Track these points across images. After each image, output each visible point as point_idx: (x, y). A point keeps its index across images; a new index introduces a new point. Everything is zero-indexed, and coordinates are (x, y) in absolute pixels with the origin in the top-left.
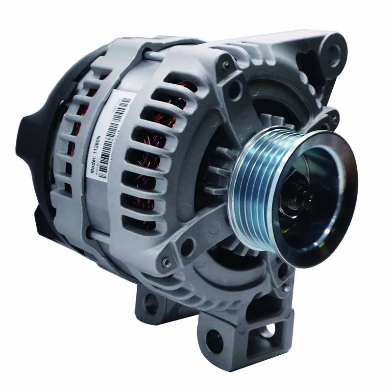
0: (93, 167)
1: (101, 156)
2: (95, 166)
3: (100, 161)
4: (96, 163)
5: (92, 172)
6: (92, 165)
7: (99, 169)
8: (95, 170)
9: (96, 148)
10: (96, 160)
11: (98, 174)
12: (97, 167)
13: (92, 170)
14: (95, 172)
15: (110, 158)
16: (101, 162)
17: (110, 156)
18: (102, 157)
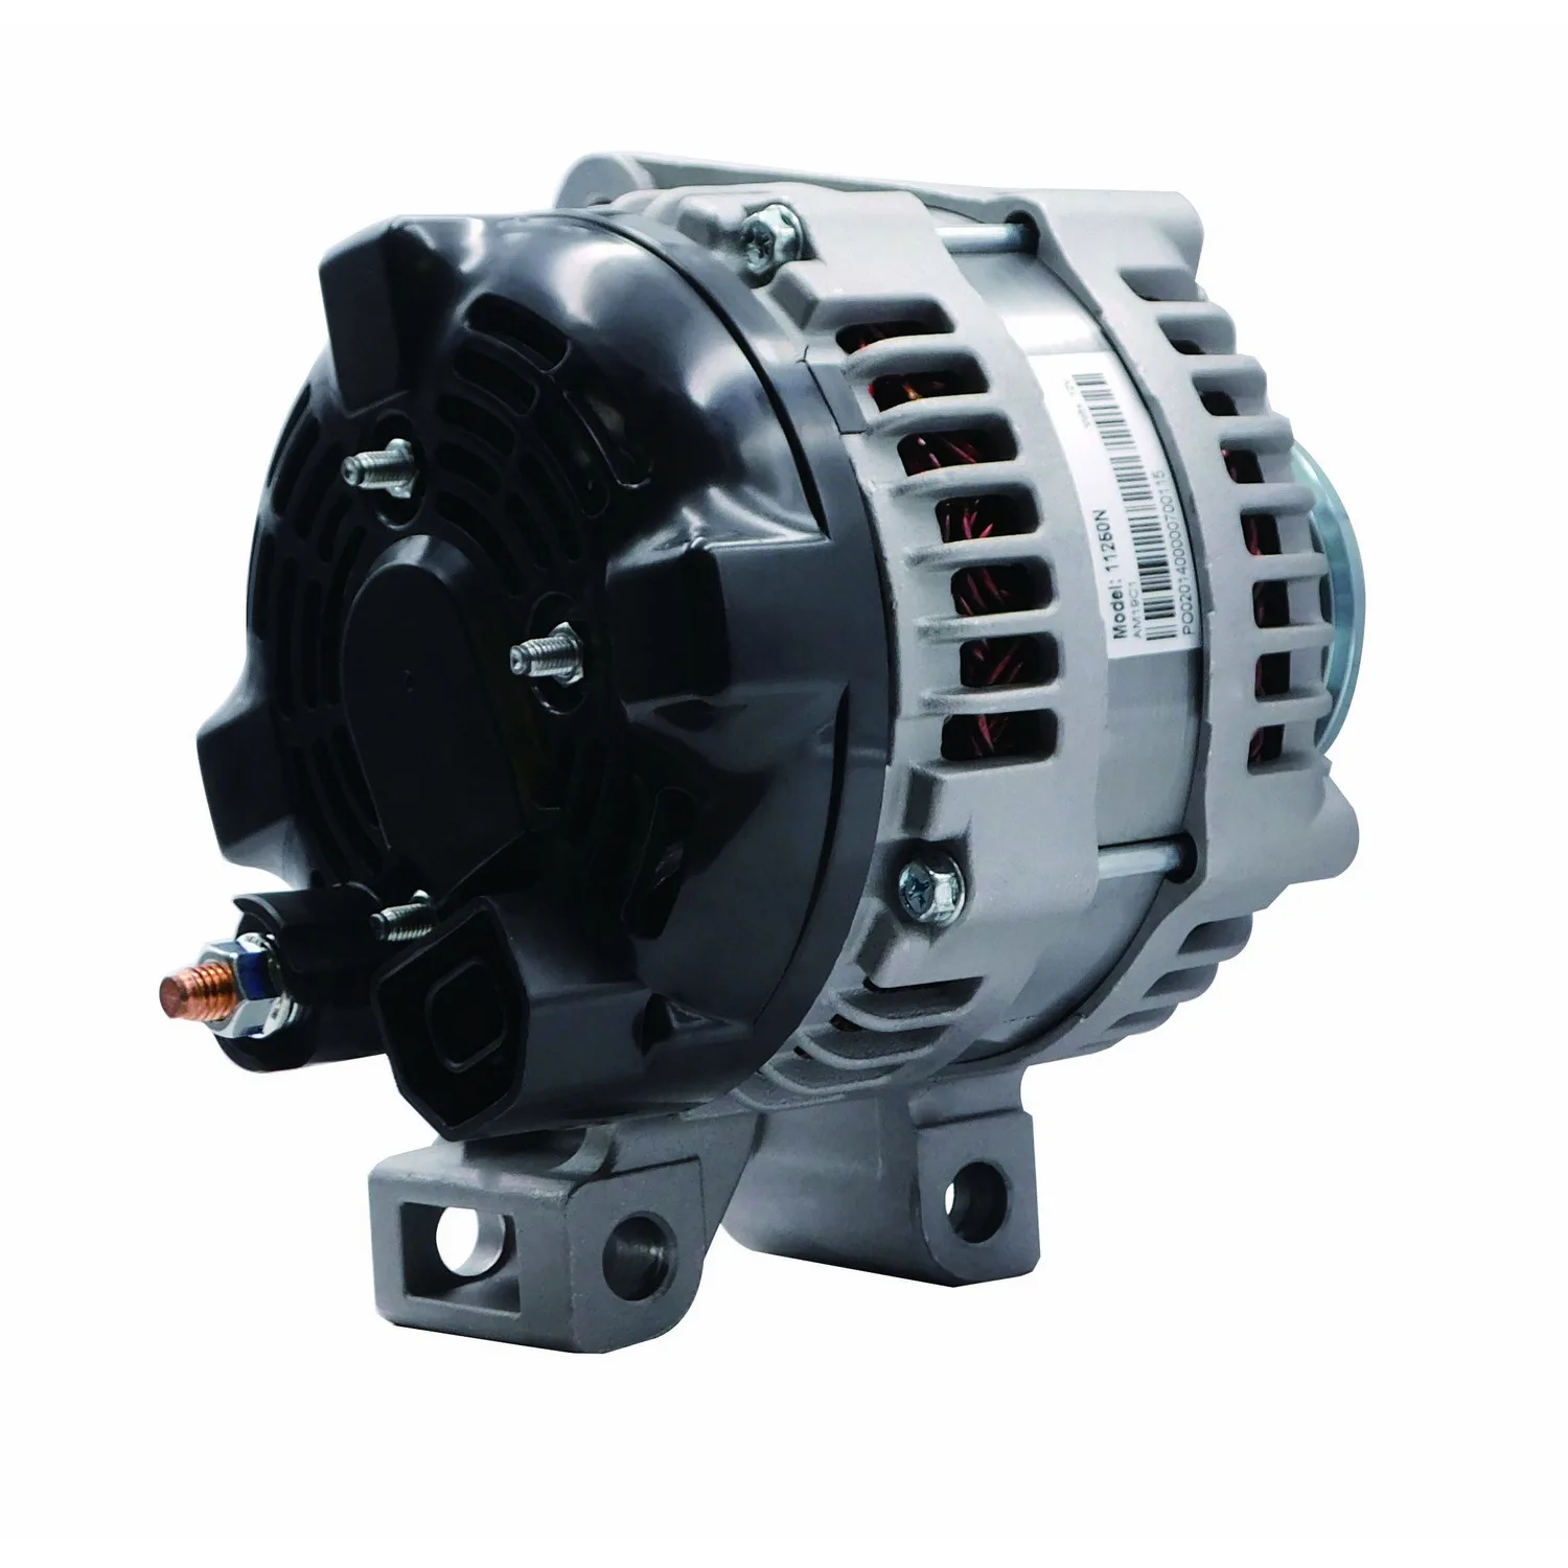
0: (1119, 618)
1: (1136, 571)
2: (1127, 612)
3: (1139, 588)
4: (1126, 599)
5: (1119, 633)
6: (1114, 613)
7: (1141, 615)
8: (1129, 623)
9: (1109, 552)
10: (1125, 590)
11: (1143, 633)
12: (1133, 613)
13: (1115, 629)
14: (1130, 632)
15: (1171, 567)
16: (1144, 591)
17: (1170, 559)
18: (1142, 574)
